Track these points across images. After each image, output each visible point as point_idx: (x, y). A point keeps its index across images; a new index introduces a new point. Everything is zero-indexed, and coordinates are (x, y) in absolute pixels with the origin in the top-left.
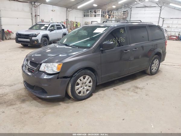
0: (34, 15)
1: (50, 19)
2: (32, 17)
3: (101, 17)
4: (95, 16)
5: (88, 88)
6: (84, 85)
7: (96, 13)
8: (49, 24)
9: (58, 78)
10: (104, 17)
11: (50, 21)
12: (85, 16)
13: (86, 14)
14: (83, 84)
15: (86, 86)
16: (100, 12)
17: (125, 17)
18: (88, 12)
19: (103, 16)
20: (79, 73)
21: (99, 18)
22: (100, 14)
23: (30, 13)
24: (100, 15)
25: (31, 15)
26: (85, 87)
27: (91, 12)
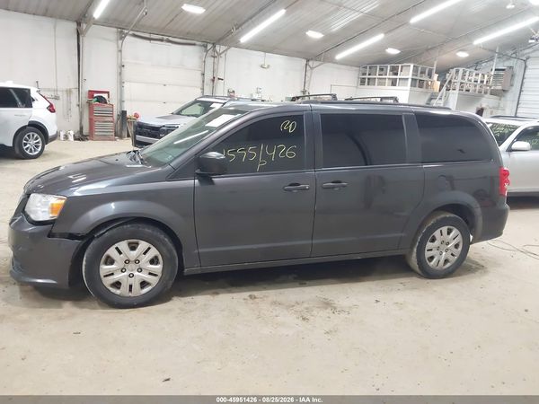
0: (209, 76)
1: (254, 91)
2: (203, 81)
3: (413, 85)
4: (394, 83)
5: (145, 276)
6: (132, 266)
7: (396, 74)
8: (223, 101)
9: (51, 235)
10: (421, 87)
11: (252, 95)
12: (363, 82)
13: (367, 76)
14: (127, 262)
15: (140, 270)
16: (408, 72)
17: (499, 88)
18: (373, 69)
19: (418, 83)
20: (115, 230)
21: (405, 88)
22: (410, 76)
23: (200, 72)
24: (410, 81)
25: (200, 77)
26: (136, 273)
27: (381, 70)
